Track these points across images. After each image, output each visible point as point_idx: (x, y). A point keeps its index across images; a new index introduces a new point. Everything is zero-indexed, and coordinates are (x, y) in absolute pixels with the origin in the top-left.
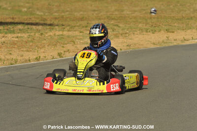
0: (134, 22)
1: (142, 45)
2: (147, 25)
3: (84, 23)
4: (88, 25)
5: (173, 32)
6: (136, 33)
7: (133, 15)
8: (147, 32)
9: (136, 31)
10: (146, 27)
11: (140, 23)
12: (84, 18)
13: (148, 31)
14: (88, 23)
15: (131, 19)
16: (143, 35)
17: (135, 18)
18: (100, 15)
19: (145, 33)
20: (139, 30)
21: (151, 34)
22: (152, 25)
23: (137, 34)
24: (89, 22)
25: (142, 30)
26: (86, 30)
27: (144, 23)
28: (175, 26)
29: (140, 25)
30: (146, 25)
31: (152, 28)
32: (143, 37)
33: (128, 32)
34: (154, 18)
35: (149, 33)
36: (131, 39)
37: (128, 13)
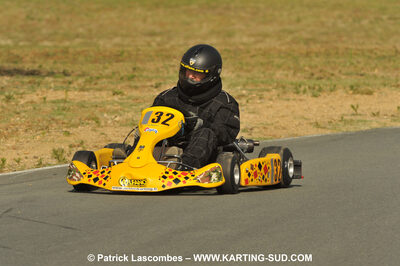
0: (262, 64)
1: (284, 128)
2: (299, 74)
3: (124, 68)
4: (136, 74)
5: (370, 93)
6: (266, 94)
7: (259, 46)
8: (298, 93)
9: (268, 90)
10: (295, 80)
11: (279, 67)
12: (126, 54)
13: (302, 88)
14: (134, 69)
15: (253, 56)
16: (288, 100)
17: (265, 53)
18: (168, 46)
19: (292, 96)
20: (276, 88)
21: (307, 97)
22: (312, 74)
23: (271, 99)
24: (139, 65)
25: (284, 87)
26: (130, 87)
27: (289, 68)
28: (375, 77)
29: (279, 74)
30: (294, 74)
31: (312, 83)
32: (287, 107)
33: (244, 92)
34: (317, 55)
35: (304, 97)
36: (254, 113)
37: (245, 39)
